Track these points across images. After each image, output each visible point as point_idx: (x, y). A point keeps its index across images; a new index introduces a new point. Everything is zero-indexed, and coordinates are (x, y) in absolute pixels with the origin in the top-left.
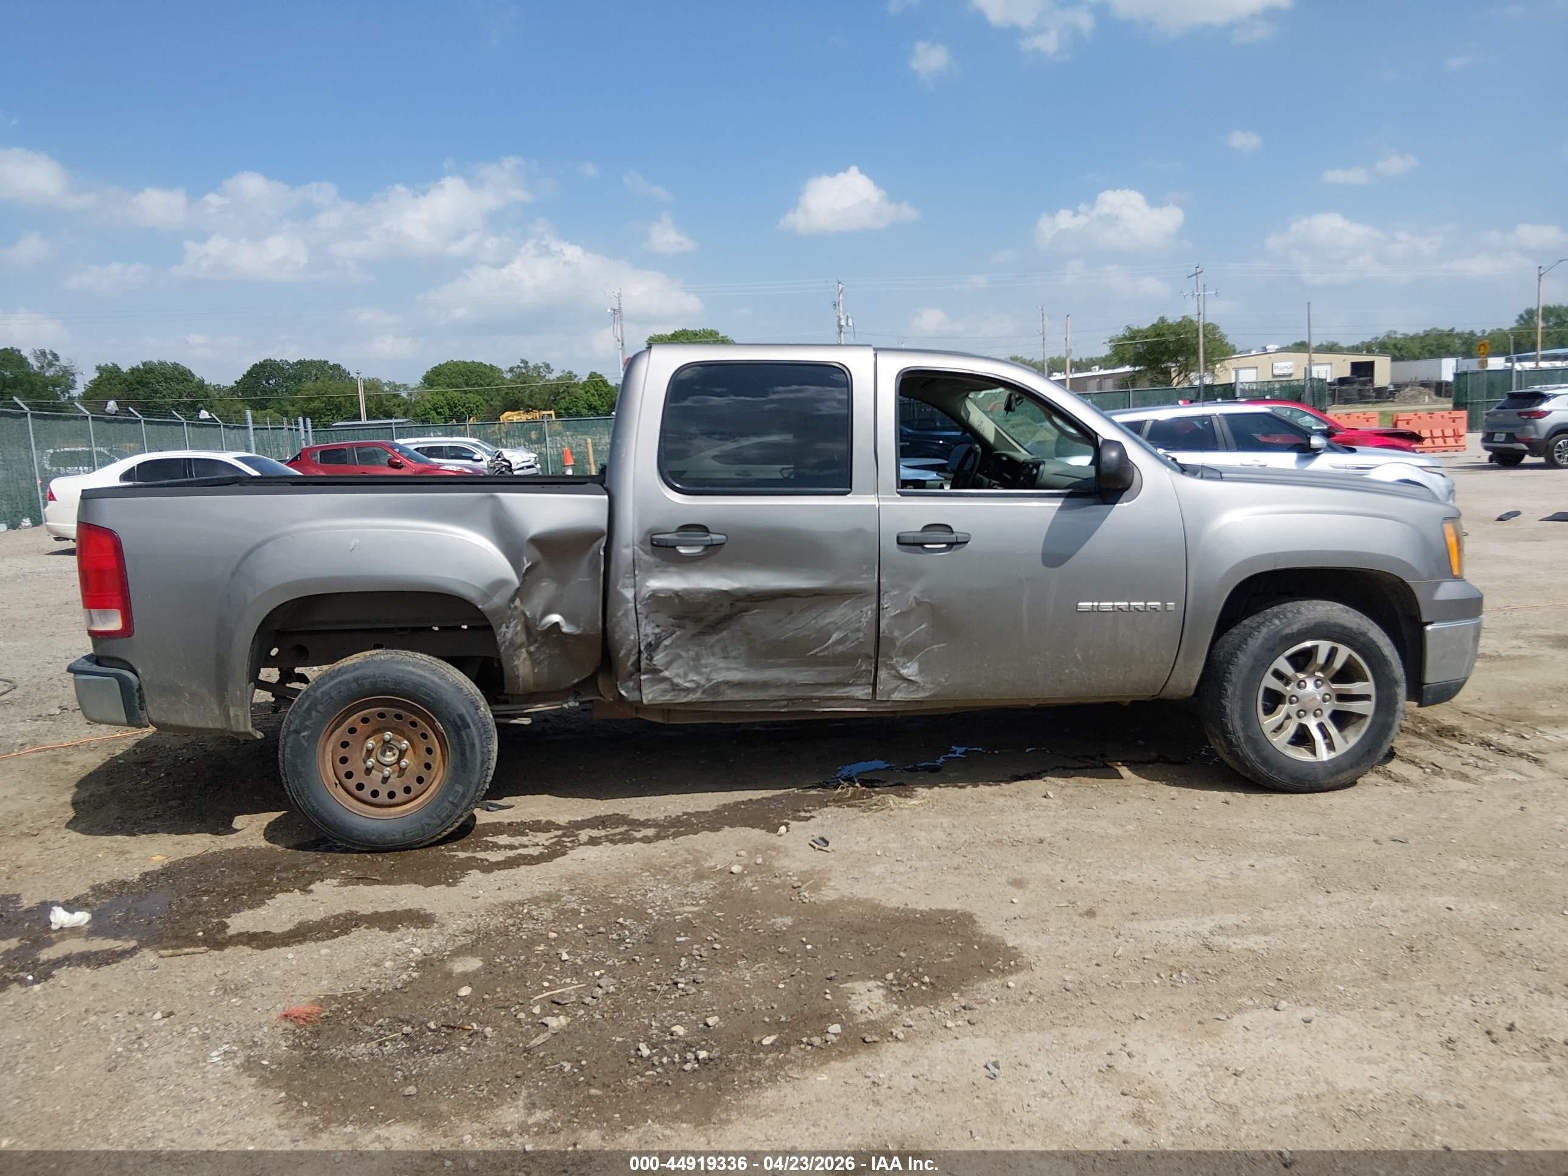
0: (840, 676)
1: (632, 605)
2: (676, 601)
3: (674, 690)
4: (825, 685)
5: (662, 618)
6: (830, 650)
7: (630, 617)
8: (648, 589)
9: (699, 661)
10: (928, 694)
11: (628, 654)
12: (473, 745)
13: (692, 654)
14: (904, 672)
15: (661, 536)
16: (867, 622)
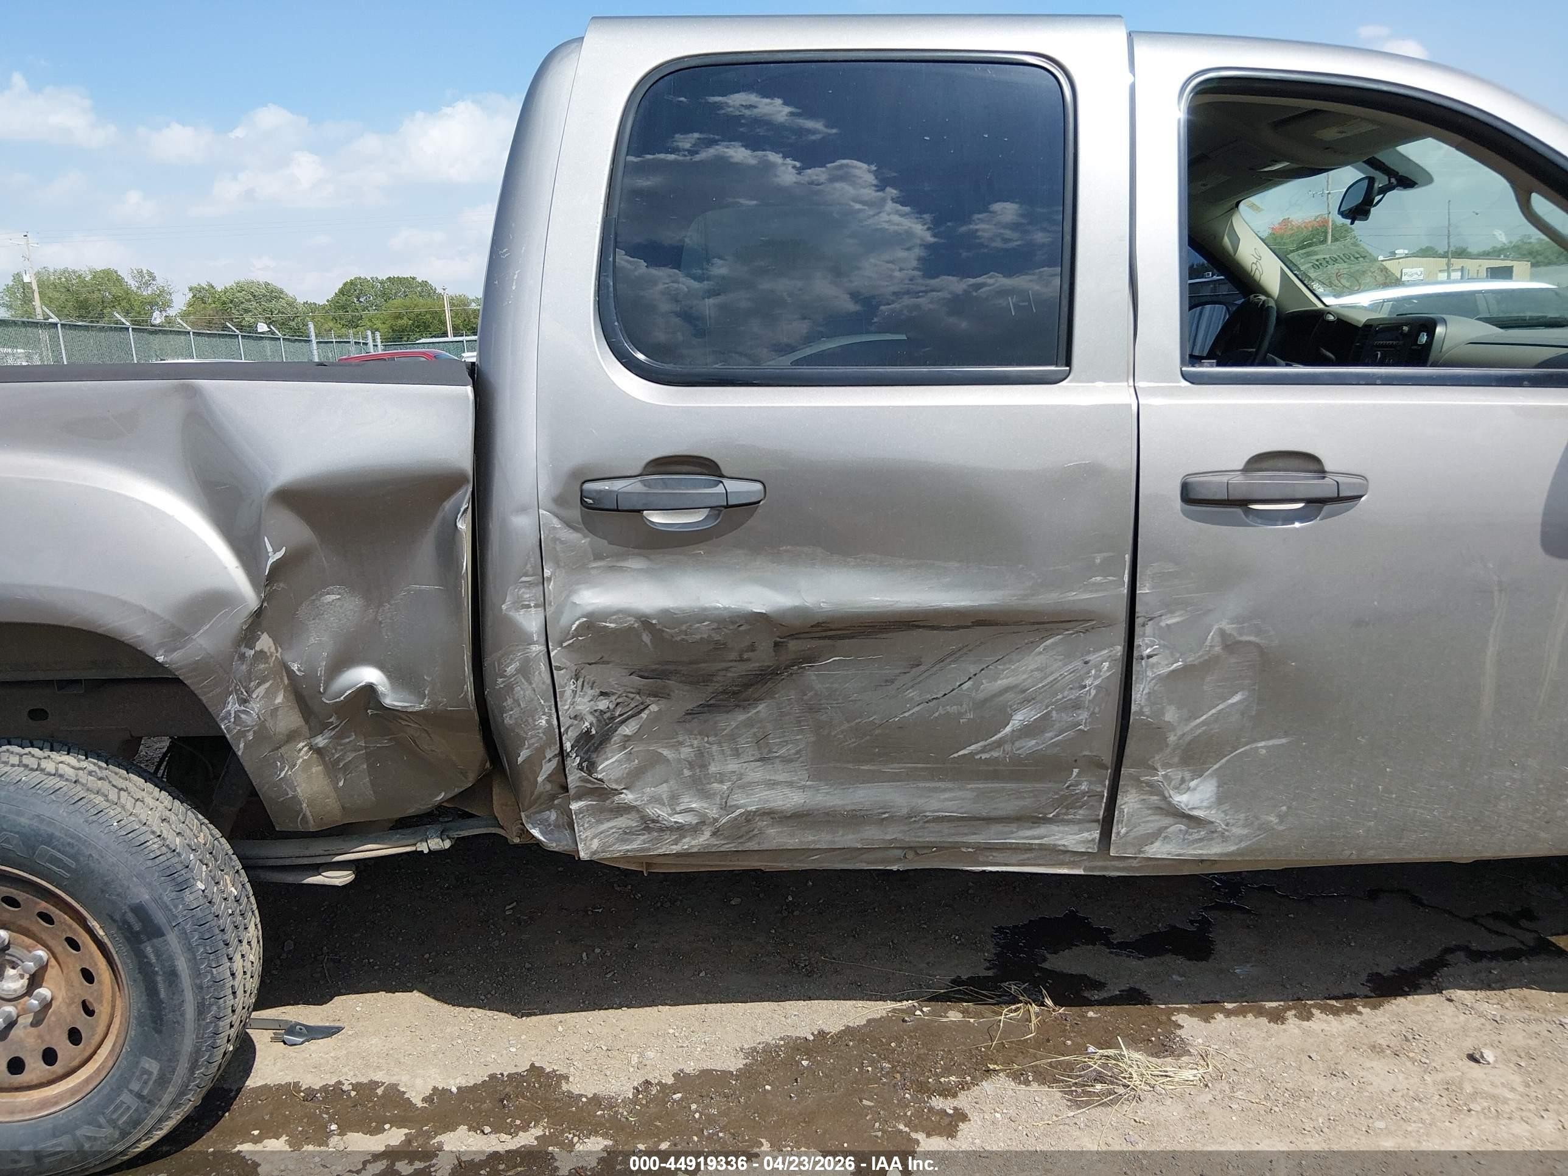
0: (1027, 802)
1: (538, 648)
2: (646, 638)
3: (647, 829)
4: (989, 820)
5: (615, 677)
6: (1008, 747)
7: (536, 679)
8: (578, 613)
9: (704, 766)
10: (1233, 848)
11: (538, 755)
12: (173, 975)
13: (686, 752)
14: (1182, 799)
15: (605, 486)
16: (1098, 687)
